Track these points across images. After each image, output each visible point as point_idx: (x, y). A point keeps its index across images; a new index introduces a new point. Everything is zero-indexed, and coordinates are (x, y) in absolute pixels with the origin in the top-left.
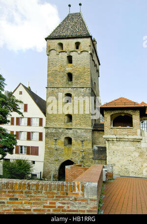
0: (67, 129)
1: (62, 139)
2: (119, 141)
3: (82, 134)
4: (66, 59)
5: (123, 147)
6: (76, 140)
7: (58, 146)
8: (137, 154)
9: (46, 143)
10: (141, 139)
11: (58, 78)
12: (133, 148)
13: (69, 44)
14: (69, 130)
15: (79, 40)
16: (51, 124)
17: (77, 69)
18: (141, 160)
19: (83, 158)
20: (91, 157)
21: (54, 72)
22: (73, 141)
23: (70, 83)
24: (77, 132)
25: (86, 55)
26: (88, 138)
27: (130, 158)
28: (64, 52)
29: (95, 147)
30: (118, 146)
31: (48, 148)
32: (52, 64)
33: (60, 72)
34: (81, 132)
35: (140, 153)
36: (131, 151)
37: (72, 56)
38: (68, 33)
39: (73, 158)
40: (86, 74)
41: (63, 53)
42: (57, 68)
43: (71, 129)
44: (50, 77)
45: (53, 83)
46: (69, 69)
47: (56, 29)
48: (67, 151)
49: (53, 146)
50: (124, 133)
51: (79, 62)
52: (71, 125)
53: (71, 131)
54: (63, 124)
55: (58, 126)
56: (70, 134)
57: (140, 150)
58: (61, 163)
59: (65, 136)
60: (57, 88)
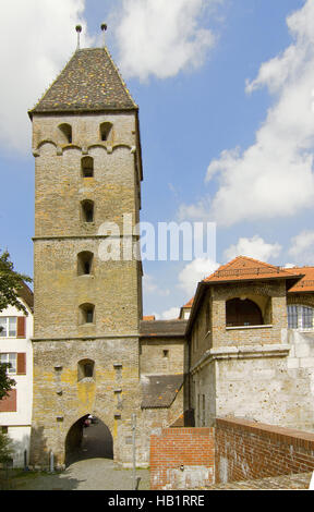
0: (84, 340)
1: (74, 366)
2: (243, 359)
3: (119, 349)
4: (78, 167)
5: (251, 372)
6: (105, 366)
7: (63, 384)
8: (277, 385)
9: (36, 379)
10: (288, 351)
11: (62, 215)
12: (269, 373)
13: (86, 128)
14: (87, 342)
15: (110, 118)
16: (48, 330)
17: (106, 191)
18: (286, 398)
19: (120, 407)
20: (138, 402)
21: (50, 198)
22: (98, 368)
23: (89, 225)
24: (106, 346)
25: (126, 156)
26: (131, 357)
27: (264, 396)
28: (73, 147)
29: (145, 379)
30: (240, 371)
31: (41, 391)
32: (46, 178)
33: (64, 198)
34: (116, 346)
35: (286, 382)
36: (267, 380)
37: (92, 159)
38: (83, 100)
39: (98, 409)
40: (125, 202)
41: (71, 151)
42: (59, 189)
43: (93, 339)
44: (42, 212)
45: (50, 226)
46: (86, 190)
47: (52, 88)
48: (84, 394)
49: (53, 385)
50: (254, 339)
51: (108, 173)
52: (93, 329)
53: (93, 345)
54: (74, 327)
55: (63, 335)
56: (90, 350)
57: (284, 376)
58: (71, 424)
59: (80, 358)
60: (60, 239)
